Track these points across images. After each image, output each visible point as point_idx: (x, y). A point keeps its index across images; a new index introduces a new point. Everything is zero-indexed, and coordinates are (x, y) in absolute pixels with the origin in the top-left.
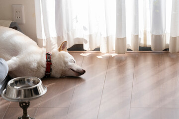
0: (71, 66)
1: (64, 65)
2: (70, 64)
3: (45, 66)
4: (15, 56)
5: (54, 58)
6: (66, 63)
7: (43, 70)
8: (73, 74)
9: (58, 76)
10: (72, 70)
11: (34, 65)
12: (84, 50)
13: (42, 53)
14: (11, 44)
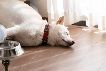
0: (63, 37)
1: (58, 36)
2: (63, 35)
3: (43, 35)
4: (18, 24)
5: (51, 29)
6: (59, 34)
7: (40, 38)
8: (64, 44)
9: (53, 44)
10: (64, 40)
11: (33, 33)
12: (86, 26)
13: (43, 24)
14: (18, 14)
